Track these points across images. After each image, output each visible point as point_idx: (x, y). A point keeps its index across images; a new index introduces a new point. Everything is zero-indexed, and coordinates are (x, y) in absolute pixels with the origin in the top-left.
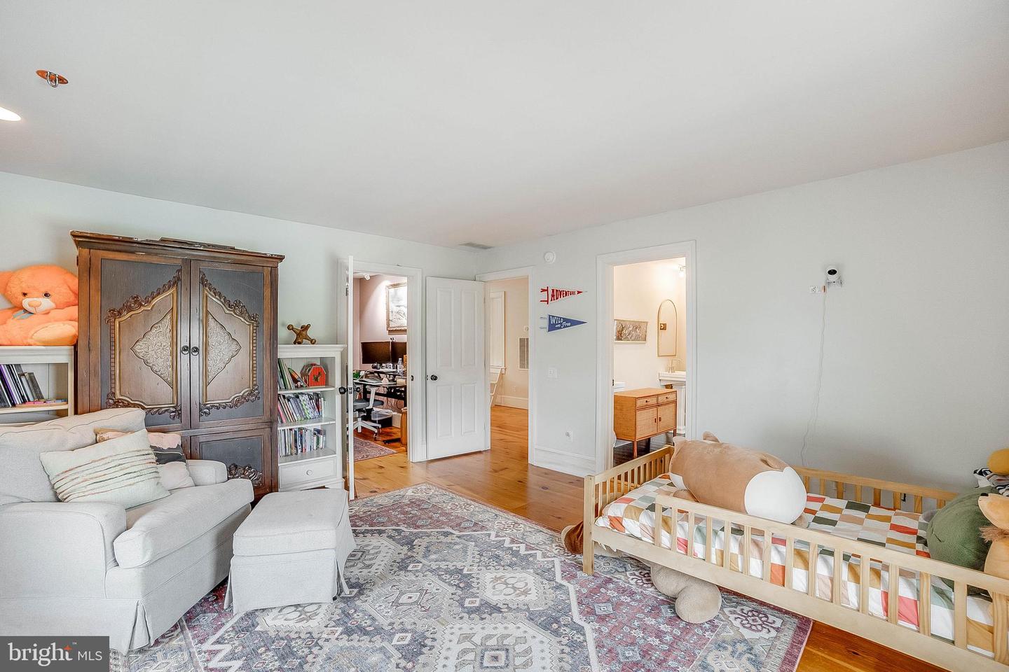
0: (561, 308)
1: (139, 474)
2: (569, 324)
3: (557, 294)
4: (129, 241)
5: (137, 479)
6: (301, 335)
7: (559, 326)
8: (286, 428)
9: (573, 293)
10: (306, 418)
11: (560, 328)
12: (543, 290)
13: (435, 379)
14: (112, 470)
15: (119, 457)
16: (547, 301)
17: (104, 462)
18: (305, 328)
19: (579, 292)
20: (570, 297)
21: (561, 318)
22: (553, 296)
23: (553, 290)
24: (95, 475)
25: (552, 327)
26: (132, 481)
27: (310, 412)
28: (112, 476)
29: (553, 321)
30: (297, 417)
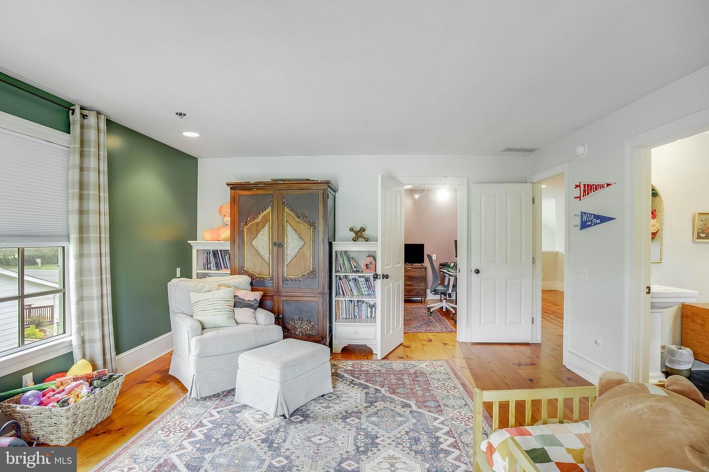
0: (593, 204)
1: (219, 310)
2: (598, 221)
3: (589, 189)
4: (248, 183)
5: (218, 313)
6: (359, 234)
7: (589, 223)
8: (346, 299)
9: (602, 186)
10: (362, 294)
11: (590, 226)
12: (577, 186)
13: (477, 273)
14: (210, 306)
15: (215, 300)
16: (580, 197)
17: (208, 301)
18: (363, 230)
19: (608, 185)
20: (600, 192)
21: (591, 214)
22: (584, 191)
23: (584, 185)
24: (203, 307)
25: (584, 225)
26: (215, 313)
27: (364, 290)
28: (208, 309)
29: (585, 218)
30: (355, 292)
